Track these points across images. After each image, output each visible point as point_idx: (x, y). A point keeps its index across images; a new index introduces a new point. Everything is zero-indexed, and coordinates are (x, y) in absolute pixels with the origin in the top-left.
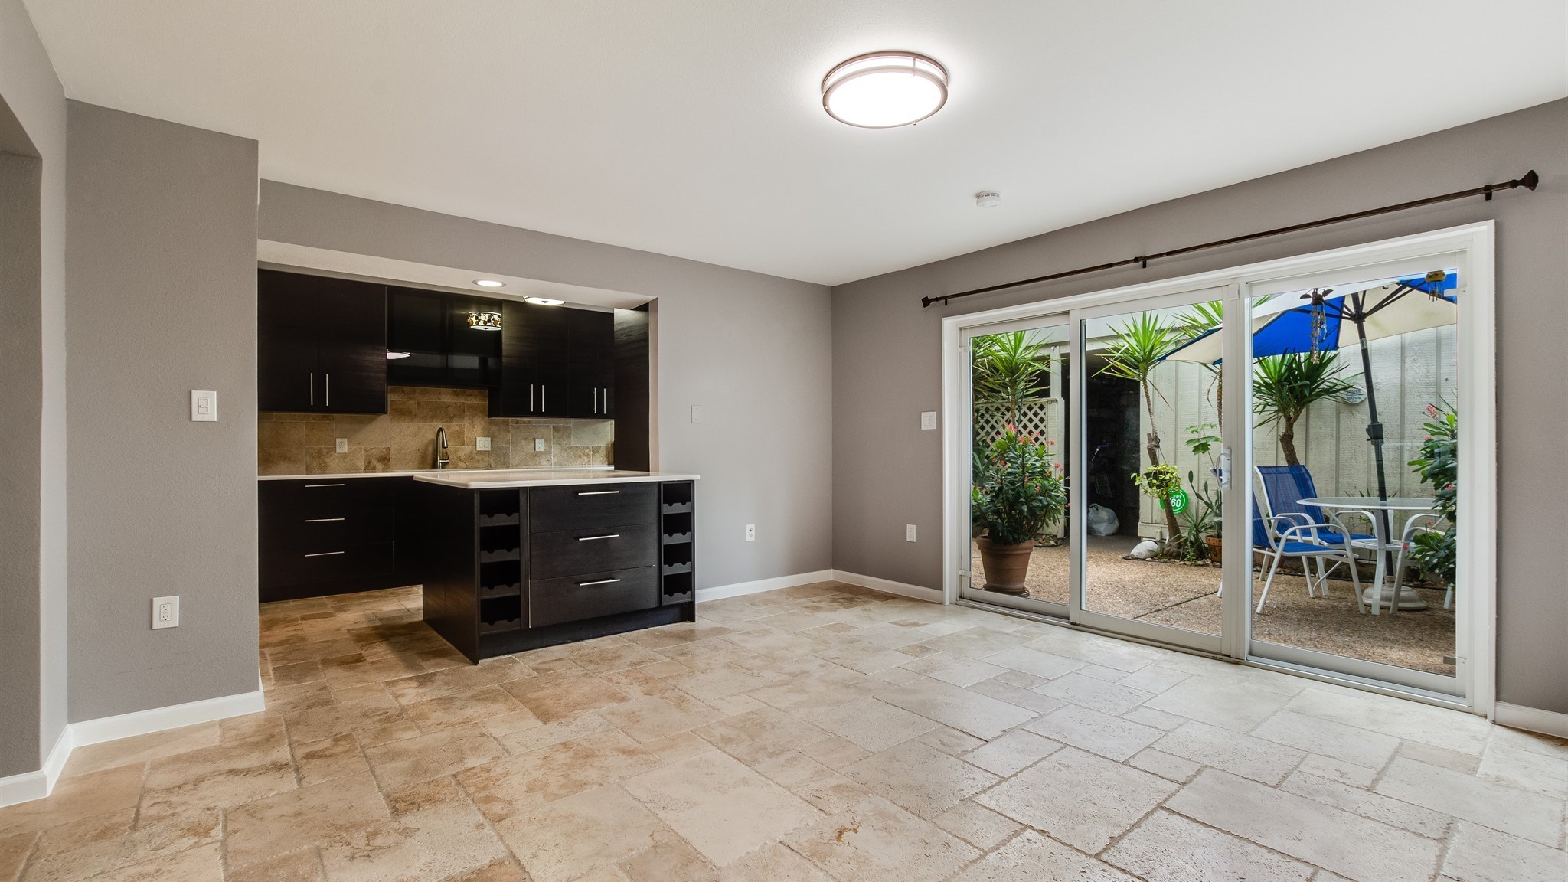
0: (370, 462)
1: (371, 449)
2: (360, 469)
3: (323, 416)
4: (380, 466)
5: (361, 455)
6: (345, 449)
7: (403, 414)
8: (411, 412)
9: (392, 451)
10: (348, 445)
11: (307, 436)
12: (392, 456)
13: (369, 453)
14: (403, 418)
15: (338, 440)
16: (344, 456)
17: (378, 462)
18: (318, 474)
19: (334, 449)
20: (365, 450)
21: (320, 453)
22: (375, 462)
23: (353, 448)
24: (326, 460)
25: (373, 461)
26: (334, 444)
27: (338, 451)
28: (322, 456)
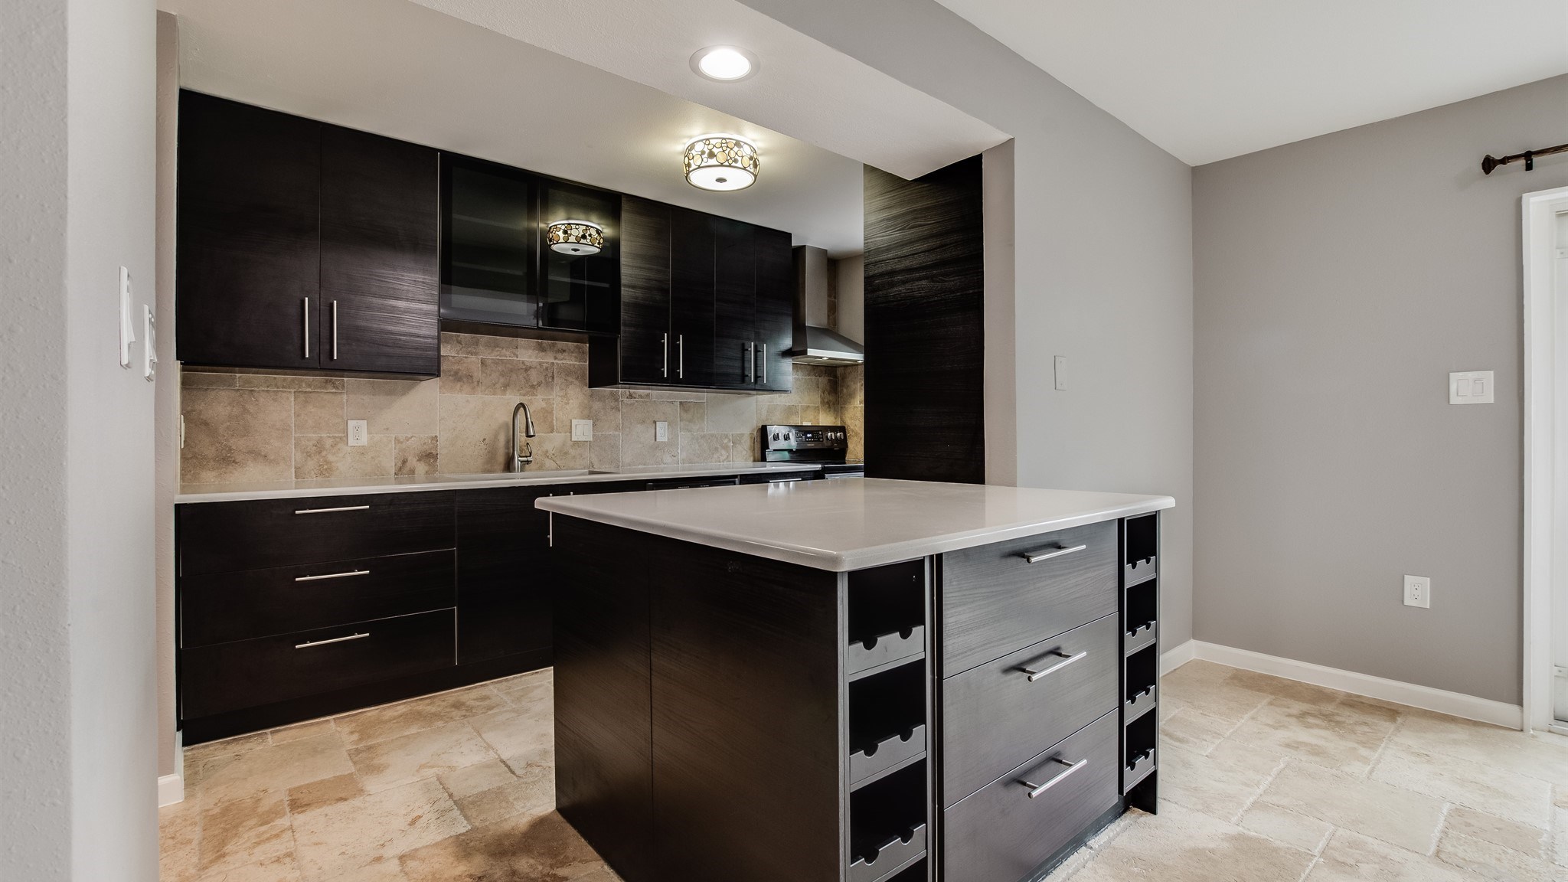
0: (405, 462)
1: (407, 439)
2: (389, 474)
3: (328, 381)
4: (422, 470)
5: (390, 450)
6: (364, 440)
7: (459, 379)
8: (471, 376)
9: (441, 443)
10: (369, 432)
11: (297, 415)
12: (444, 452)
13: (404, 446)
14: (459, 385)
15: (351, 423)
16: (361, 451)
17: (419, 460)
19: (344, 438)
20: (397, 439)
21: (320, 446)
22: (413, 463)
23: (377, 436)
24: (331, 458)
25: (410, 458)
26: (346, 431)
27: (351, 442)
28: (324, 453)
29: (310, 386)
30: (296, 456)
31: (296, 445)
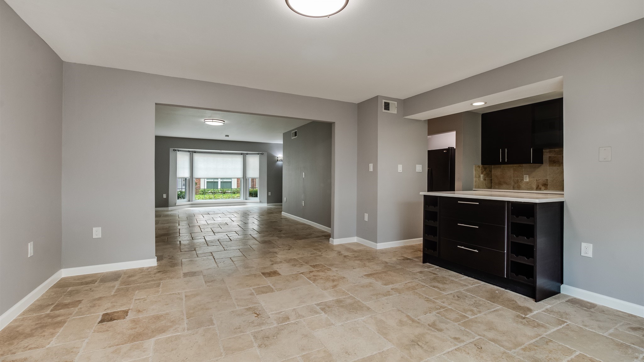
0: (538, 186)
1: (539, 180)
2: (534, 189)
3: (519, 166)
4: (543, 188)
5: (535, 183)
6: (528, 180)
7: (555, 163)
8: (559, 161)
9: (549, 181)
10: (529, 178)
11: (513, 174)
12: (549, 183)
13: (538, 182)
14: (555, 164)
15: (525, 176)
16: (527, 183)
17: (542, 186)
18: (517, 190)
19: (523, 180)
20: (536, 180)
21: (518, 181)
22: (540, 186)
23: (531, 179)
24: (520, 184)
25: (540, 185)
26: (523, 178)
27: (525, 180)
28: (519, 183)
29: (516, 167)
30: (513, 183)
31: (513, 181)
